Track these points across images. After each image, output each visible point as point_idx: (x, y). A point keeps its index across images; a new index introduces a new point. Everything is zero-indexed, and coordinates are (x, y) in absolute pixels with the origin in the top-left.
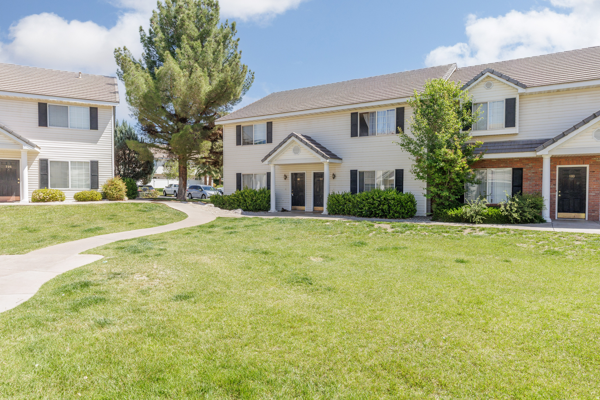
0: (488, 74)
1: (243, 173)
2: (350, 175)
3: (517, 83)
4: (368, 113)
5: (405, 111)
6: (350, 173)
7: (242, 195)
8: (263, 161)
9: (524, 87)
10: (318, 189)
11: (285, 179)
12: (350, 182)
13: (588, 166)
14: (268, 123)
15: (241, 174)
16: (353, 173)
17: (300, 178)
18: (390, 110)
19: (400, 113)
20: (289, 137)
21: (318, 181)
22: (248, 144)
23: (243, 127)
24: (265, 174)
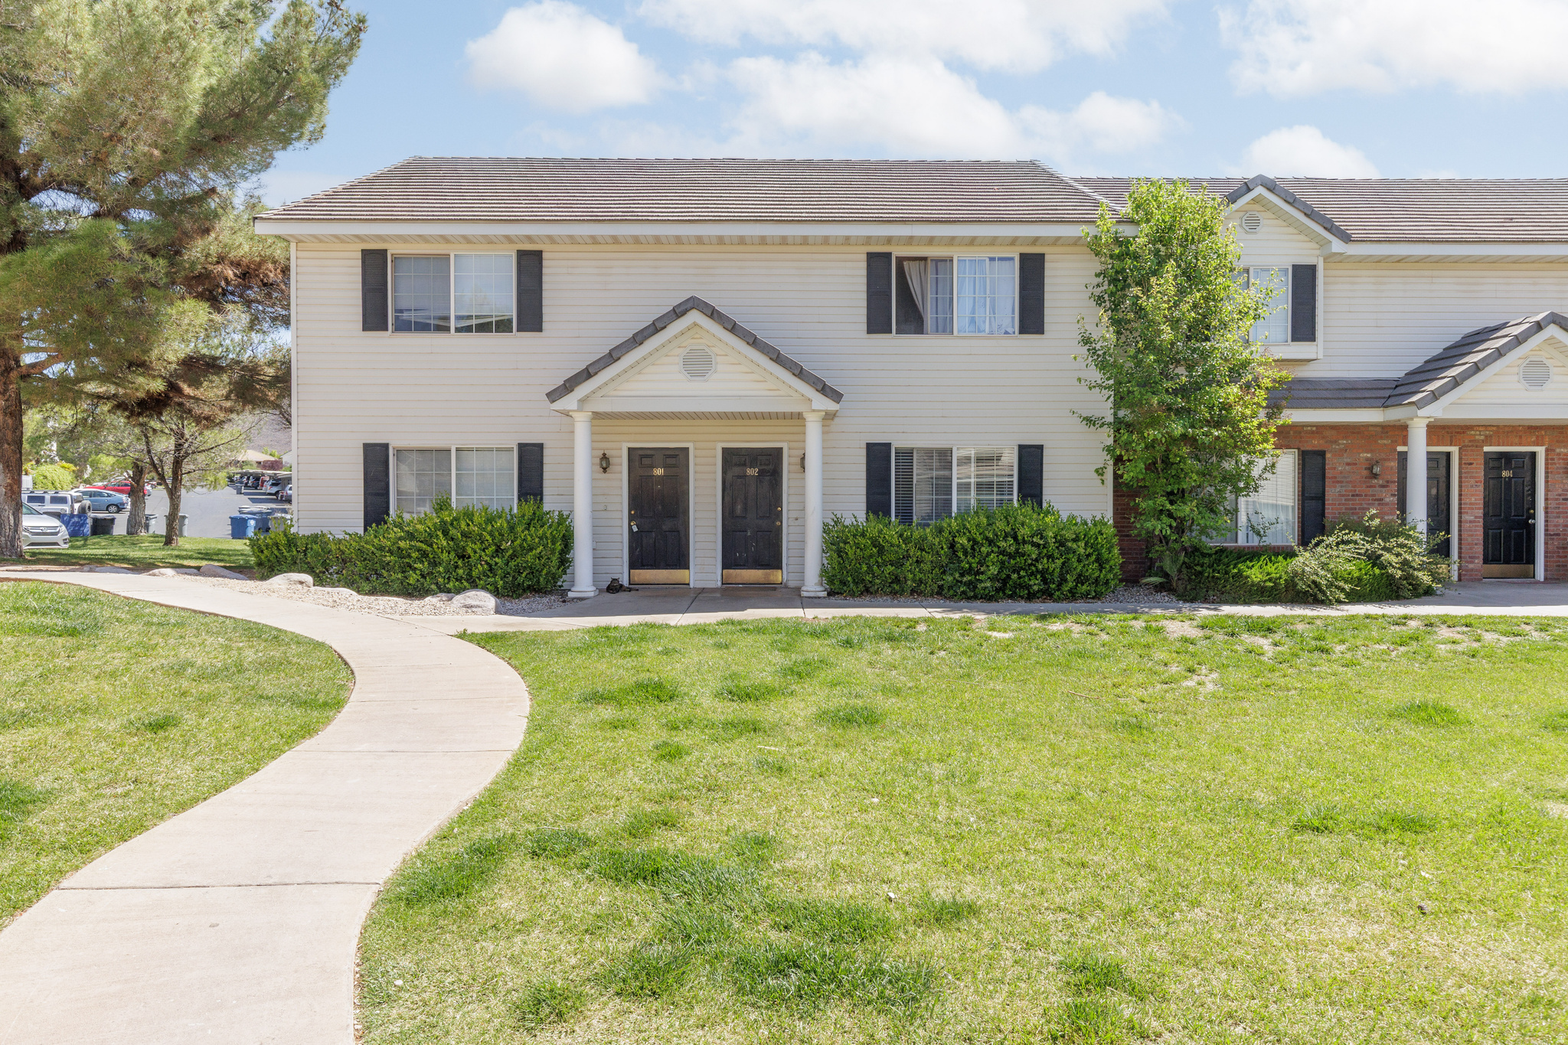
0: (1260, 190)
1: (396, 441)
2: (864, 460)
3: (1331, 228)
4: (924, 259)
5: (1047, 265)
6: (864, 452)
7: (445, 533)
8: (554, 395)
9: (1346, 238)
10: (739, 507)
11: (605, 470)
12: (864, 483)
13: (1454, 450)
14: (522, 255)
15: (386, 446)
16: (878, 455)
17: (665, 467)
18: (1001, 259)
19: (1032, 269)
20: (678, 312)
21: (739, 477)
22: (423, 327)
23: (396, 259)
24: (511, 450)
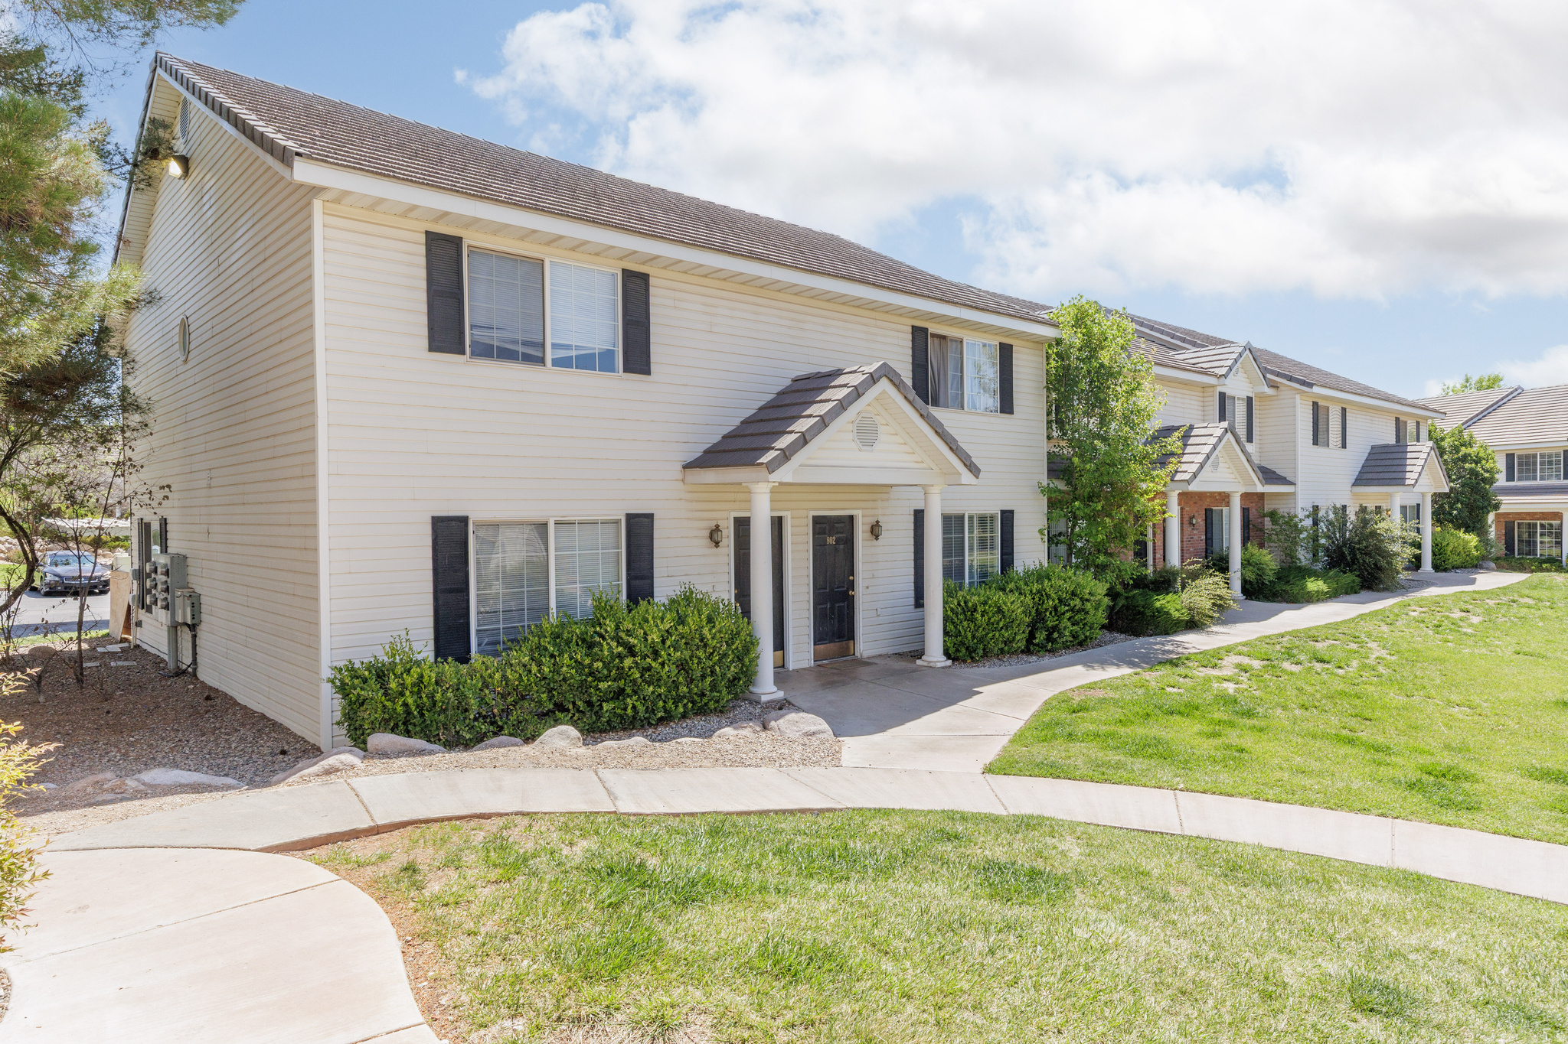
1: (477, 512)
2: (912, 526)
5: (1014, 355)
6: (912, 518)
8: (773, 464)
10: (821, 579)
11: (717, 544)
12: (912, 549)
14: (627, 276)
15: (464, 520)
18: (987, 345)
21: (821, 546)
22: (507, 354)
23: (474, 251)
24: (617, 522)
